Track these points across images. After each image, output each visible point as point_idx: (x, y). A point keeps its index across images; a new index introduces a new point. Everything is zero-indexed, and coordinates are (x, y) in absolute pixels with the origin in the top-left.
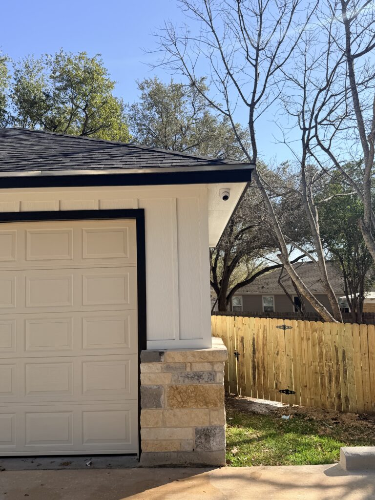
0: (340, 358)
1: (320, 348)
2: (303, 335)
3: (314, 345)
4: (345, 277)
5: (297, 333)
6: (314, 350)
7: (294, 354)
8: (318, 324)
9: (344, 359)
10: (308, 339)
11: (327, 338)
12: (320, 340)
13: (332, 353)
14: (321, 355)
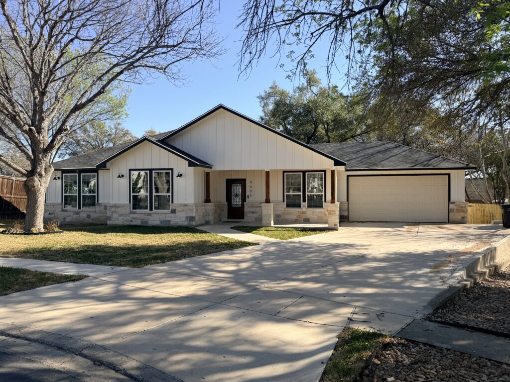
0: (491, 216)
1: (484, 213)
2: (477, 208)
3: (481, 212)
4: (495, 189)
5: (475, 208)
6: (482, 214)
7: (474, 215)
8: (483, 205)
9: (493, 216)
10: (479, 210)
11: (487, 209)
12: (484, 210)
13: (488, 215)
14: (484, 215)
